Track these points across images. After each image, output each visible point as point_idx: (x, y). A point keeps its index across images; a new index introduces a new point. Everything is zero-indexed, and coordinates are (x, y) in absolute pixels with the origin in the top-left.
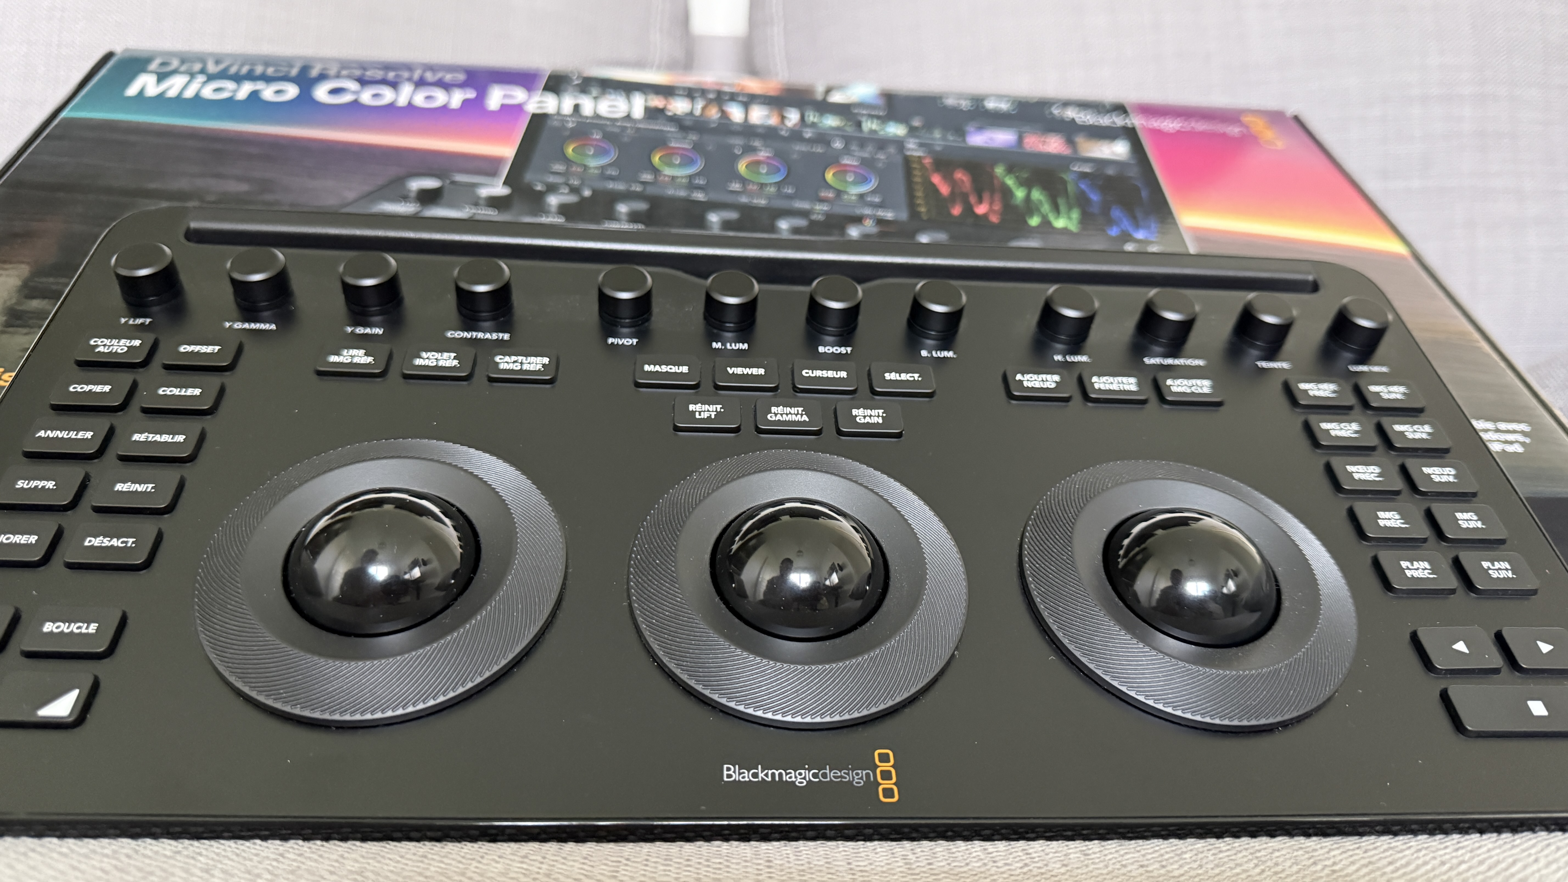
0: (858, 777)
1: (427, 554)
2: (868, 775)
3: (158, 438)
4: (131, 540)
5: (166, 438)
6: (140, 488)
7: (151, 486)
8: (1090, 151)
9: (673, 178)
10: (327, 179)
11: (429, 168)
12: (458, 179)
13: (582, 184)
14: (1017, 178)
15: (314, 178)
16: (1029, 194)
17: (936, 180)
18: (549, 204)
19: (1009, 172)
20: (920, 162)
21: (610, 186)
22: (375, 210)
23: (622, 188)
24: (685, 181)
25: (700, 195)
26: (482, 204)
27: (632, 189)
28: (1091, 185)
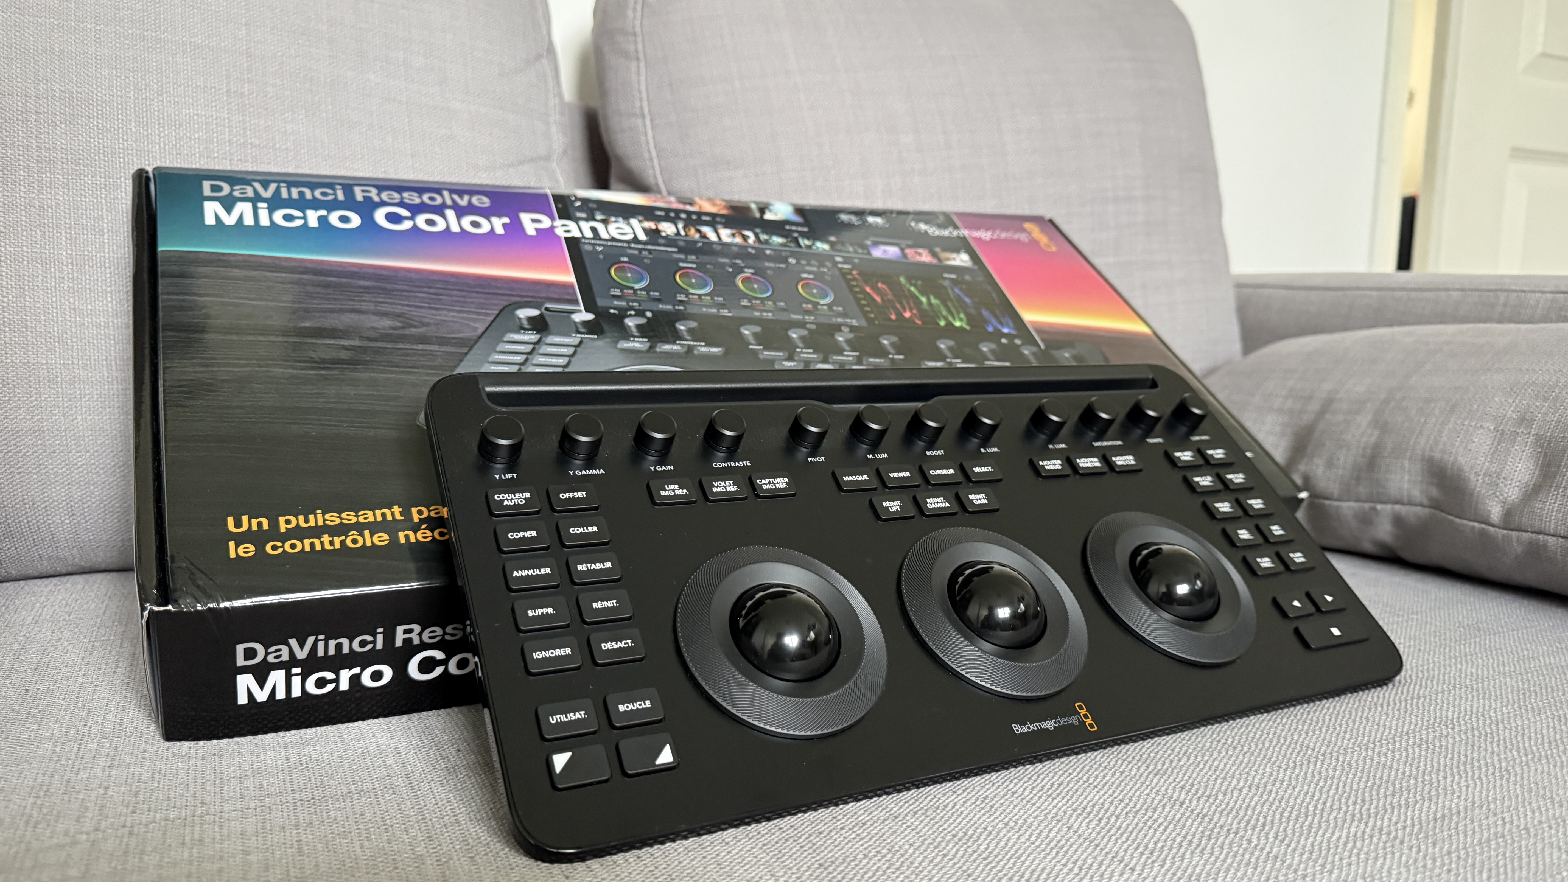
0: (1074, 720)
2: (1078, 718)
3: (594, 567)
4: (630, 641)
5: (599, 566)
6: (609, 604)
7: (614, 602)
8: (948, 259)
9: (700, 296)
10: (449, 310)
11: (521, 296)
12: (548, 305)
13: (640, 305)
14: (915, 286)
15: (437, 309)
16: (929, 299)
17: (868, 289)
18: (629, 326)
19: (909, 279)
20: (850, 274)
21: (661, 306)
22: (505, 339)
23: (670, 307)
24: (709, 298)
25: (726, 311)
26: (582, 330)
27: (677, 307)
28: (961, 289)
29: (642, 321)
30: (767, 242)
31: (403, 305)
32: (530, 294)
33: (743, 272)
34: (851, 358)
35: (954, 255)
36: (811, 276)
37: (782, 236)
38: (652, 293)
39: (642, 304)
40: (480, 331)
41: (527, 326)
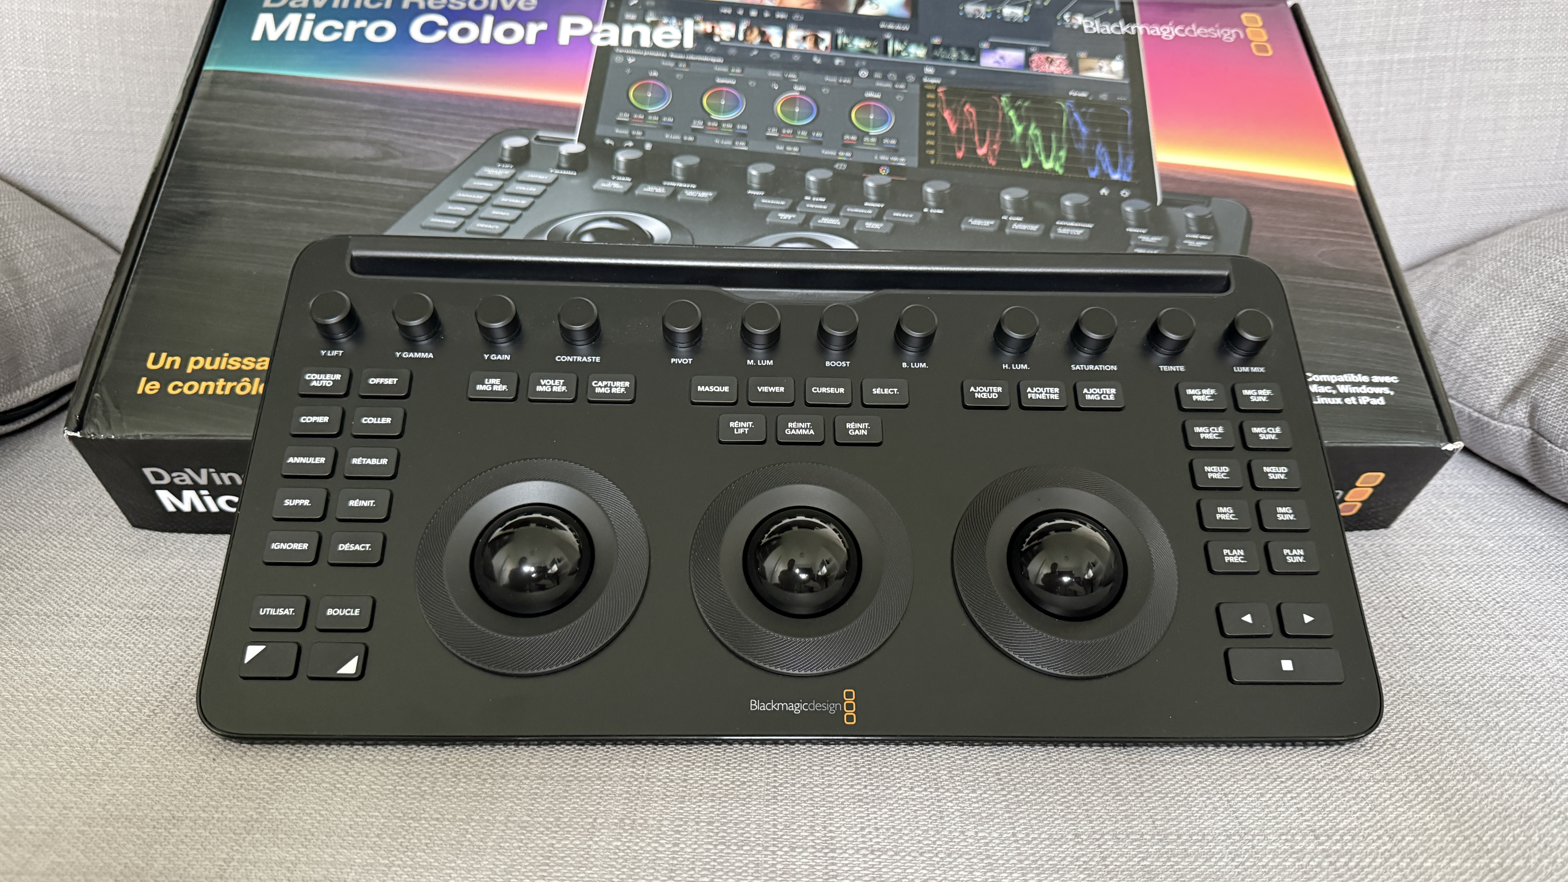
0: (832, 708)
1: (559, 554)
2: (838, 706)
3: (369, 461)
4: (368, 545)
5: (374, 461)
6: (365, 503)
7: (372, 501)
8: (1090, 69)
9: (720, 123)
10: (435, 138)
11: (516, 121)
12: (541, 134)
13: (643, 134)
14: (1017, 109)
15: (425, 137)
16: (1026, 129)
17: (947, 114)
18: (618, 161)
19: (1013, 100)
20: (935, 91)
21: (667, 136)
22: (478, 174)
23: (677, 137)
24: (730, 126)
25: (743, 144)
26: (564, 165)
27: (685, 138)
28: (1083, 115)
29: (636, 154)
30: (844, 48)
31: (393, 132)
32: (529, 119)
33: (792, 89)
34: (870, 212)
35: (1104, 63)
36: (878, 96)
37: (868, 38)
38: (665, 119)
39: (647, 132)
40: (456, 163)
41: (506, 159)
